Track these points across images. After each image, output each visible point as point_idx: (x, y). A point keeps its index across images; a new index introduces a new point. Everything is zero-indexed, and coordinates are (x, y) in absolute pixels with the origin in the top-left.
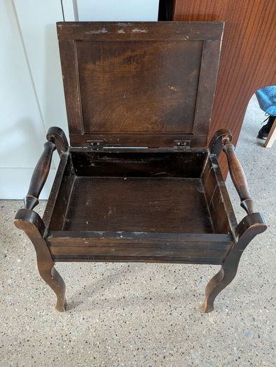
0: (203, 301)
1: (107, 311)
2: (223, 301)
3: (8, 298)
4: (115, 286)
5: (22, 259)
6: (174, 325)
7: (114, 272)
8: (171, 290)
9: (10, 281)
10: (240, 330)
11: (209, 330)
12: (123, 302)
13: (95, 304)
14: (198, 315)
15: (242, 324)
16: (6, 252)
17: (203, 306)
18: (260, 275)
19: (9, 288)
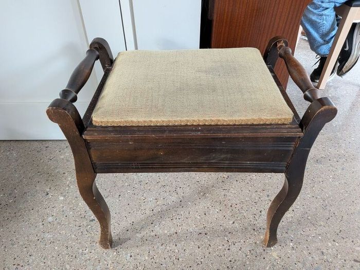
0: (264, 235)
1: (158, 247)
2: (286, 235)
3: (48, 236)
4: (166, 222)
5: (64, 196)
6: (233, 261)
7: (164, 208)
8: (229, 224)
9: (50, 219)
10: (308, 265)
11: (273, 265)
12: (175, 237)
13: (144, 240)
14: (260, 250)
15: (310, 258)
16: (48, 190)
17: (264, 241)
18: (325, 207)
19: (49, 226)
